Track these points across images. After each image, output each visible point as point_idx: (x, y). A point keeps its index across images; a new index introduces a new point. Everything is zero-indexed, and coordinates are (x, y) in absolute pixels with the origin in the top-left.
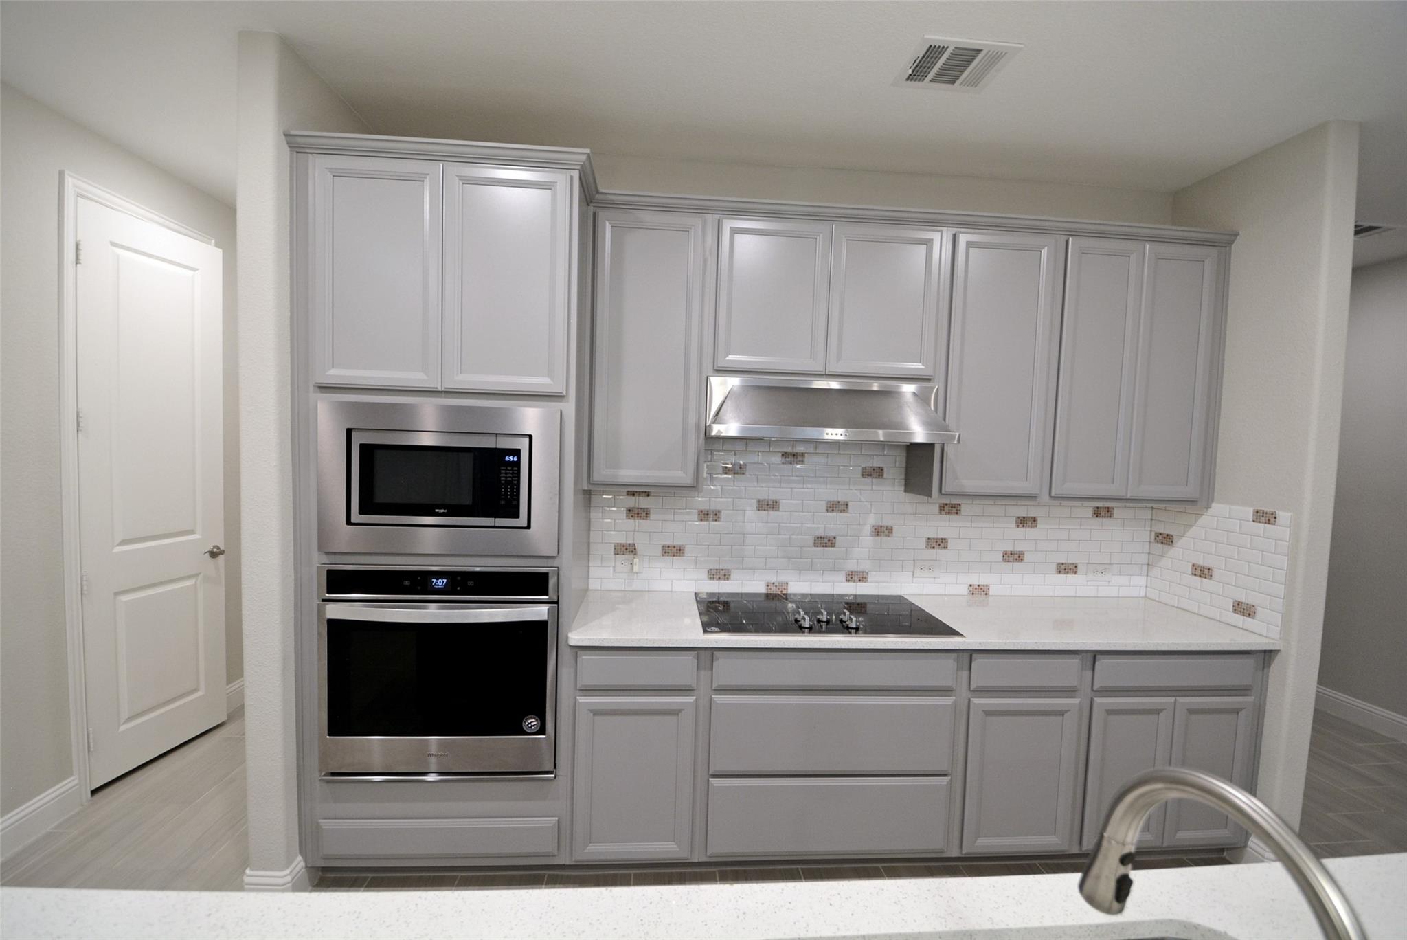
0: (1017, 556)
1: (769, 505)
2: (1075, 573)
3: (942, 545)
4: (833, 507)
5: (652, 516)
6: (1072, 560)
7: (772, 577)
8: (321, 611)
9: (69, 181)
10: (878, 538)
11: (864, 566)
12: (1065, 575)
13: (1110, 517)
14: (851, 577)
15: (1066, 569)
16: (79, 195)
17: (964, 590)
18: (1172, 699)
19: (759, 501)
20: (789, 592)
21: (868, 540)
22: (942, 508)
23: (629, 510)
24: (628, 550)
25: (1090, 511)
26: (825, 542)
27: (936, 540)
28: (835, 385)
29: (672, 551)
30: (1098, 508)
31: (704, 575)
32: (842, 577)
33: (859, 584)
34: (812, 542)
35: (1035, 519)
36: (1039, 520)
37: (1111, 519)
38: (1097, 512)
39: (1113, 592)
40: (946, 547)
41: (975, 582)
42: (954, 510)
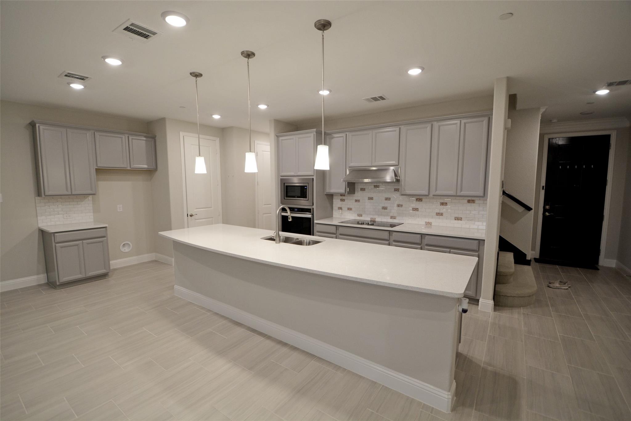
0: (440, 214)
1: (370, 198)
2: (461, 220)
3: (417, 210)
4: (387, 199)
5: (345, 201)
6: (460, 216)
7: (372, 217)
8: (281, 214)
9: (255, 141)
10: (399, 208)
11: (395, 215)
12: (457, 221)
13: (474, 203)
14: (392, 217)
15: (457, 219)
16: (257, 144)
17: (424, 223)
18: (449, 250)
19: (368, 198)
20: (376, 220)
21: (396, 208)
22: (417, 200)
23: (341, 199)
24: (340, 208)
25: (466, 201)
26: (385, 208)
27: (415, 208)
28: (374, 168)
29: (350, 209)
30: (469, 200)
31: (356, 215)
32: (389, 217)
33: (394, 220)
34: (381, 208)
35: (446, 203)
36: (448, 204)
37: (474, 204)
38: (469, 201)
39: (476, 227)
40: (418, 211)
41: (427, 221)
42: (420, 200)
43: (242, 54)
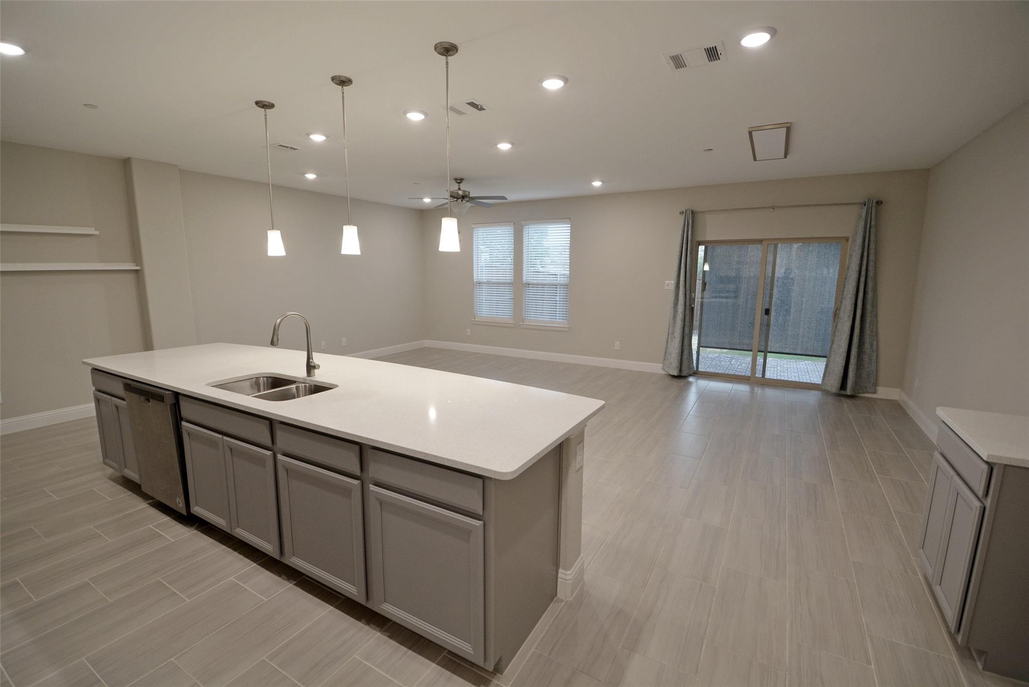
43: (332, 80)
